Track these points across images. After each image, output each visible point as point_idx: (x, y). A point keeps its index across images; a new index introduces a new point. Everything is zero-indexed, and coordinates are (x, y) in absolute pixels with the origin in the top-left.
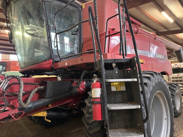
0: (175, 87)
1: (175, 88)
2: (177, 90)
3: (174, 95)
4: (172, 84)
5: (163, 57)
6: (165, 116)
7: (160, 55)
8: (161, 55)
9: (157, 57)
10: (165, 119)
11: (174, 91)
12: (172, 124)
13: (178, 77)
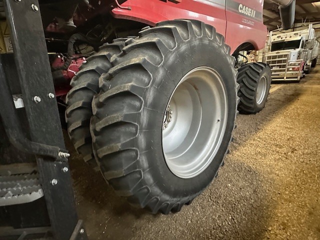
0: (262, 68)
1: (261, 70)
2: (263, 73)
3: (257, 80)
4: (259, 64)
5: (253, 15)
6: (218, 116)
7: (247, 8)
8: (250, 10)
9: (240, 11)
10: (219, 121)
11: (258, 74)
12: (229, 128)
13: (276, 56)
